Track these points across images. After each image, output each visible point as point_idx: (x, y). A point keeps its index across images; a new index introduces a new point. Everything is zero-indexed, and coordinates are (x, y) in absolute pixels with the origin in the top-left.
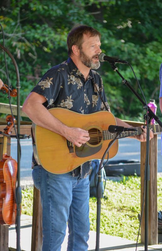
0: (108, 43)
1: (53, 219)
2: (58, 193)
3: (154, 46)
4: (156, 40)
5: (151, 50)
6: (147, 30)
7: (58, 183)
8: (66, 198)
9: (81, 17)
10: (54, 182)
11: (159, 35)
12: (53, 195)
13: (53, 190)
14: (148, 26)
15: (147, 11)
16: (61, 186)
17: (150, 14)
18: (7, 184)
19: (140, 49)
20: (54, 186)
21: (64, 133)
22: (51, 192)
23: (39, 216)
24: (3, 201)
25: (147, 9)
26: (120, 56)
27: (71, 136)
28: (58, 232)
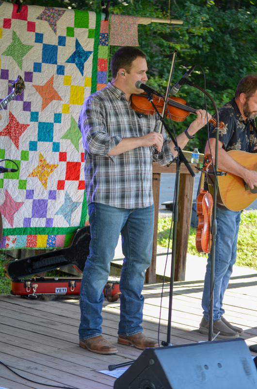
0: (188, 89)
1: (221, 250)
2: (226, 226)
3: (228, 93)
4: (231, 88)
5: (227, 97)
6: (223, 78)
7: (227, 216)
8: (232, 231)
9: (165, 64)
10: (223, 216)
11: (234, 83)
12: (222, 228)
13: (222, 223)
14: (223, 74)
15: (223, 61)
16: (228, 220)
17: (225, 64)
18: (205, 216)
19: (216, 95)
20: (223, 220)
21: (245, 175)
22: (220, 225)
23: (182, 246)
24: (201, 231)
25: (223, 59)
26: (198, 101)
27: (249, 179)
28: (225, 262)
